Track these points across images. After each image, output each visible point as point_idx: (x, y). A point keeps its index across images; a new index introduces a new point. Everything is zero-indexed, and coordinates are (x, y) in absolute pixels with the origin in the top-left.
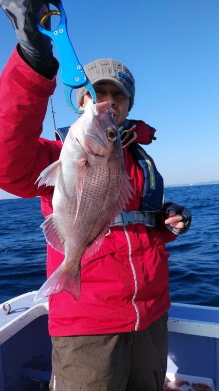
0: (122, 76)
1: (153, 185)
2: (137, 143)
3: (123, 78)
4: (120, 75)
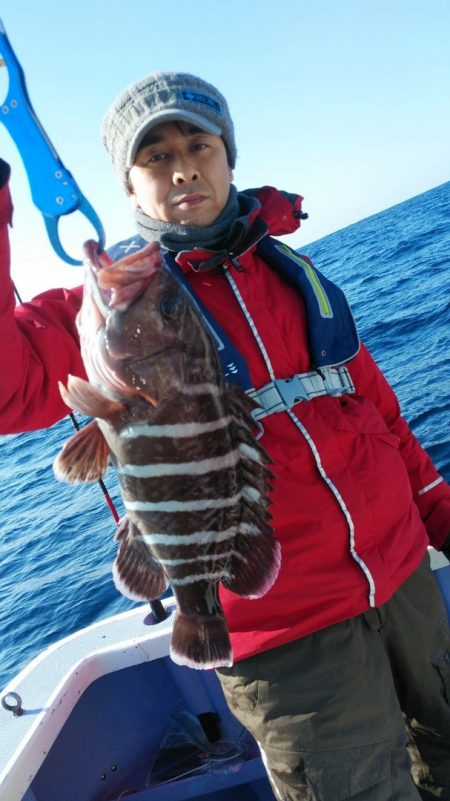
0: (192, 97)
1: (327, 310)
3: (194, 100)
4: (187, 96)
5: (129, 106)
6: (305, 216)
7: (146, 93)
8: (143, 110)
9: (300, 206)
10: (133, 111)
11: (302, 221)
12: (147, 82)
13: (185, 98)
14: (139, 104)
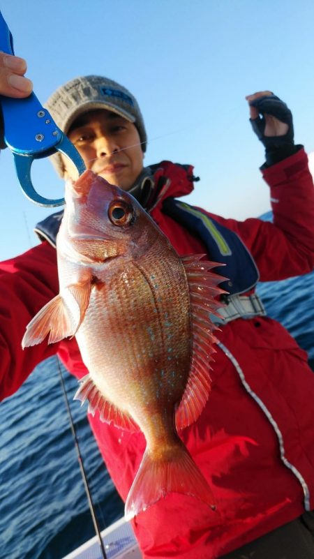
0: (110, 92)
1: (226, 249)
2: (172, 197)
3: (113, 95)
4: (106, 91)
5: (59, 102)
6: (198, 179)
7: (73, 91)
8: (71, 103)
9: (191, 173)
10: (63, 105)
11: (195, 184)
12: (74, 83)
13: (105, 93)
14: (67, 98)
